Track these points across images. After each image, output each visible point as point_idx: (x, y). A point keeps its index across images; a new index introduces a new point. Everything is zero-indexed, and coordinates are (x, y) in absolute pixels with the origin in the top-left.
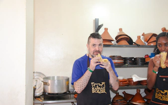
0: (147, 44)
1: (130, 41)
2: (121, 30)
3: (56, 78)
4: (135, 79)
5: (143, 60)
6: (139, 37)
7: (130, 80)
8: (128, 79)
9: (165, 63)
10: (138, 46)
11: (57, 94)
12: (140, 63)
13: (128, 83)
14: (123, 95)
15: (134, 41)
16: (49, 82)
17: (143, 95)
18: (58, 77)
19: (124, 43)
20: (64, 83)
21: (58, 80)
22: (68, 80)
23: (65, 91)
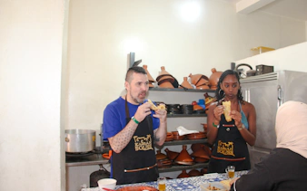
0: (195, 87)
1: (175, 83)
2: (163, 68)
3: (77, 132)
4: (182, 132)
5: (191, 107)
6: (185, 79)
7: (175, 134)
8: (173, 133)
9: (231, 114)
10: (186, 90)
11: (79, 153)
12: (187, 112)
13: (172, 138)
14: (165, 153)
15: (180, 83)
16: (69, 137)
17: (190, 152)
18: (80, 130)
19: (168, 85)
20: (89, 138)
21: (81, 135)
22: (94, 134)
23: (90, 149)
